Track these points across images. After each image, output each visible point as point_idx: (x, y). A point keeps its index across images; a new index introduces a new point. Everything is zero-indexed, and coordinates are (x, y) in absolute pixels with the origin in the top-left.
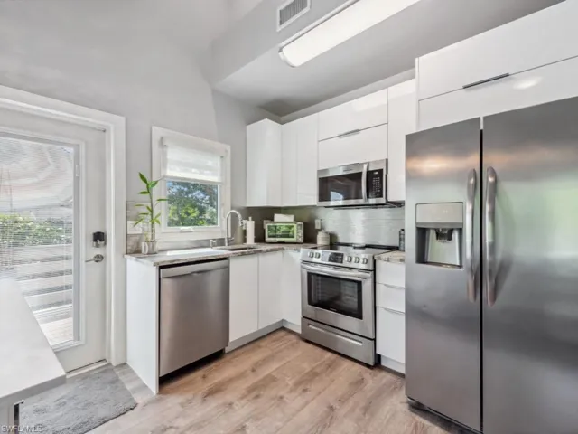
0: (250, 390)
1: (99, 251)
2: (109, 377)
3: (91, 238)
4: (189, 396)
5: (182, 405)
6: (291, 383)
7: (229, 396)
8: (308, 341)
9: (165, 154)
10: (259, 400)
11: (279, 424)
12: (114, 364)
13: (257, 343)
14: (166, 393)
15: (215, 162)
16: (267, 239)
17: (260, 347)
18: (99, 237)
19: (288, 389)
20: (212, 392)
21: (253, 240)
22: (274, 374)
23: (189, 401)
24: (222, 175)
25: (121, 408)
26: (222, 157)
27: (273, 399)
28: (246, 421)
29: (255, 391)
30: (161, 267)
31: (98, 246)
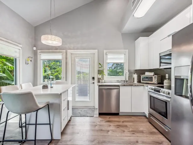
0: (117, 125)
1: (93, 81)
2: (93, 110)
3: (92, 78)
4: (103, 120)
5: (101, 120)
6: (131, 130)
7: (111, 124)
8: (150, 123)
9: (107, 57)
10: (118, 129)
11: (118, 136)
12: (96, 108)
13: (131, 116)
14: (100, 117)
15: (123, 56)
16: (142, 81)
17: (131, 118)
18: (93, 78)
19: (128, 131)
20: (108, 121)
21: (137, 82)
22: (128, 126)
23: (103, 121)
24: (125, 60)
25: (91, 116)
26: (125, 54)
27: (122, 130)
28: (111, 130)
29: (118, 126)
30: (99, 86)
31: (93, 80)
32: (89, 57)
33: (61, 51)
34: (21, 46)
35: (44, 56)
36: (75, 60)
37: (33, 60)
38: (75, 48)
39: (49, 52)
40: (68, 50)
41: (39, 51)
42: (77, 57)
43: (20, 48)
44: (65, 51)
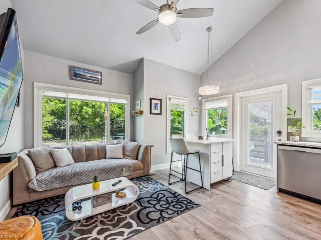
1: (280, 138)
14: (279, 194)
18: (279, 133)
31: (280, 136)
32: (271, 99)
33: (227, 96)
34: (187, 99)
35: (208, 106)
36: (246, 106)
37: (197, 111)
38: (246, 89)
39: (213, 100)
40: (236, 94)
41: (203, 101)
42: (249, 102)
43: (186, 102)
44: (231, 95)
